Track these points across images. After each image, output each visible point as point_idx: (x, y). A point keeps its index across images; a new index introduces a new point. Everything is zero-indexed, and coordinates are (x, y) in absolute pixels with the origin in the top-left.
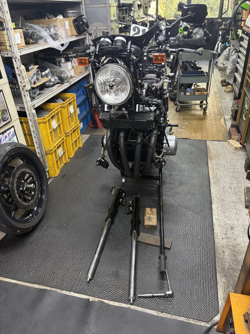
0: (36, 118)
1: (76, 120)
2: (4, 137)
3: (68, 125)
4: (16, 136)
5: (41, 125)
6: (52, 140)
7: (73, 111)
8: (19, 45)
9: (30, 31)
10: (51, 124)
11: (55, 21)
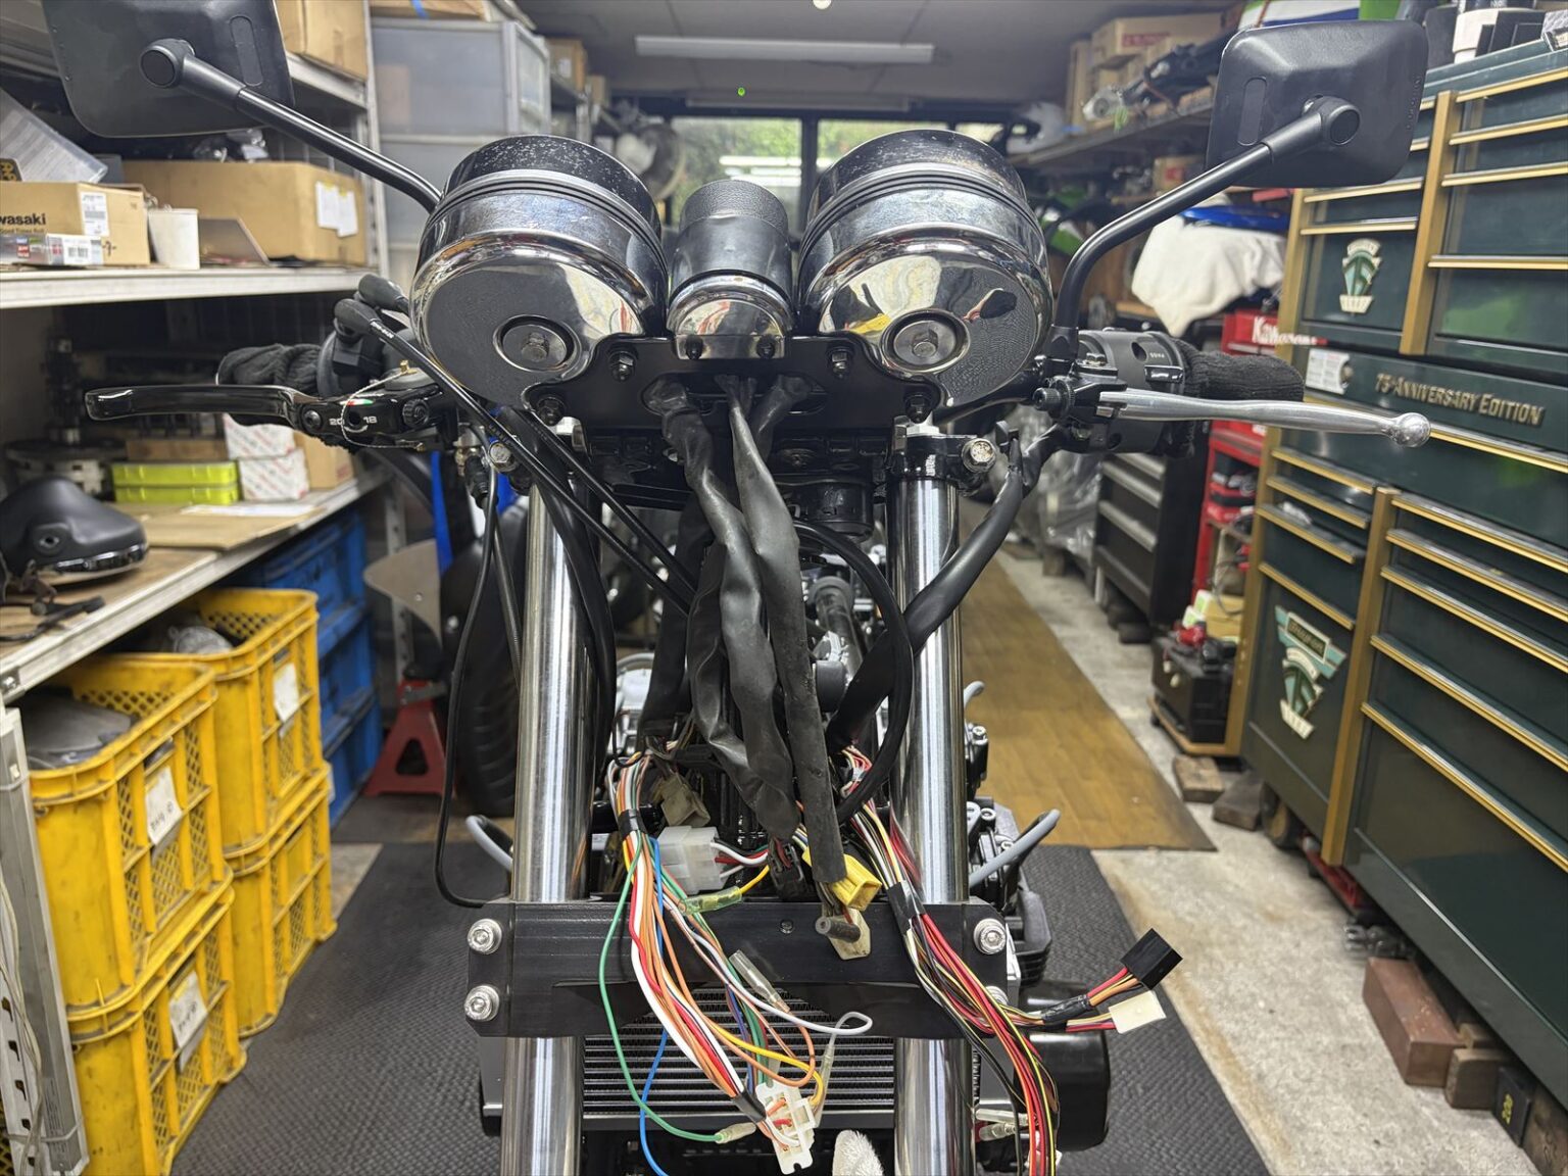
0: (20, 770)
1: (308, 759)
5: (60, 825)
6: (138, 927)
7: (296, 707)
10: (137, 811)
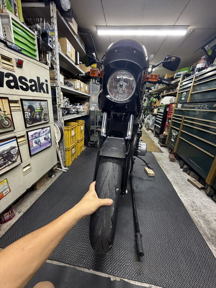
1: (83, 135)
2: (42, 131)
3: (80, 136)
4: (50, 134)
5: (66, 131)
6: (71, 142)
7: (83, 129)
10: (71, 132)
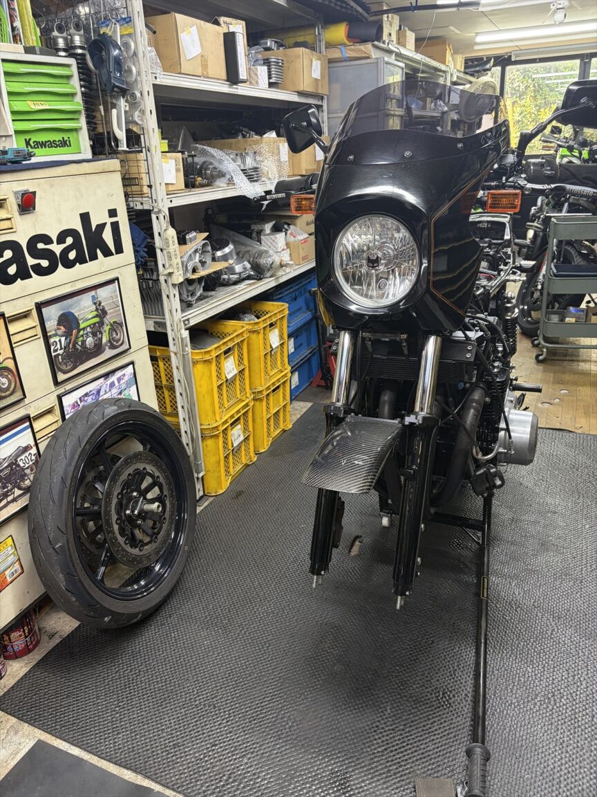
0: (189, 349)
1: (283, 365)
2: (107, 385)
3: (263, 374)
4: (135, 386)
6: (221, 405)
7: (279, 344)
8: (170, 186)
9: (199, 160)
10: (222, 368)
11: (257, 143)
